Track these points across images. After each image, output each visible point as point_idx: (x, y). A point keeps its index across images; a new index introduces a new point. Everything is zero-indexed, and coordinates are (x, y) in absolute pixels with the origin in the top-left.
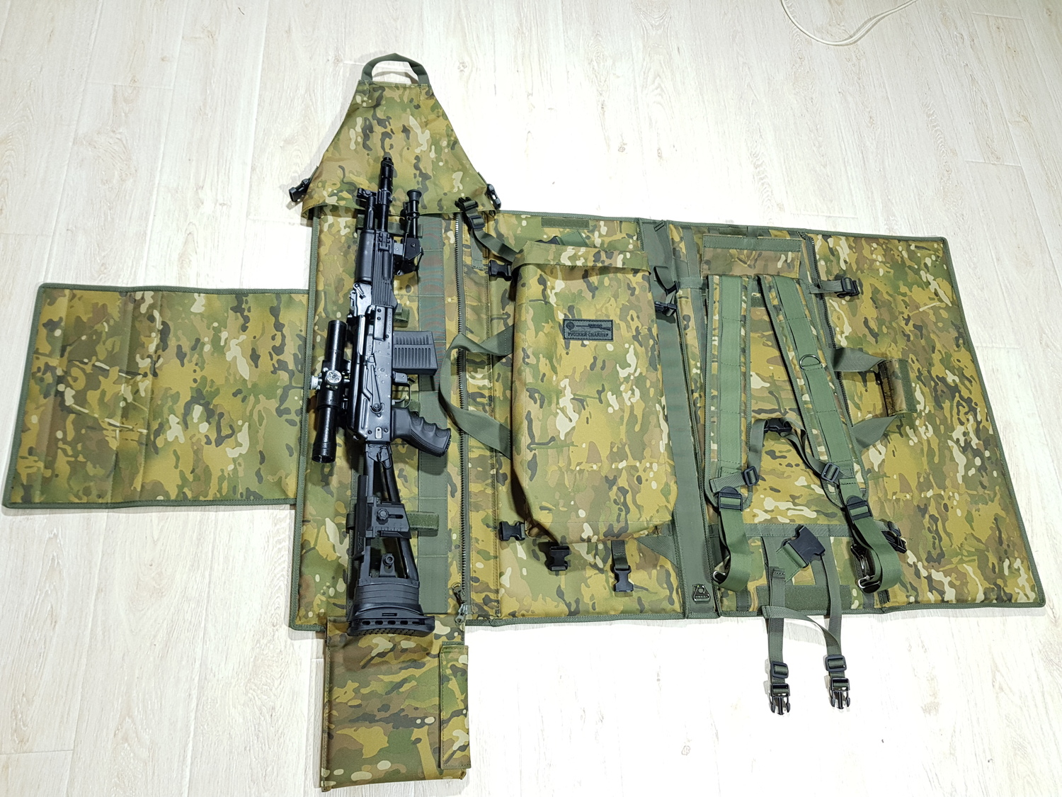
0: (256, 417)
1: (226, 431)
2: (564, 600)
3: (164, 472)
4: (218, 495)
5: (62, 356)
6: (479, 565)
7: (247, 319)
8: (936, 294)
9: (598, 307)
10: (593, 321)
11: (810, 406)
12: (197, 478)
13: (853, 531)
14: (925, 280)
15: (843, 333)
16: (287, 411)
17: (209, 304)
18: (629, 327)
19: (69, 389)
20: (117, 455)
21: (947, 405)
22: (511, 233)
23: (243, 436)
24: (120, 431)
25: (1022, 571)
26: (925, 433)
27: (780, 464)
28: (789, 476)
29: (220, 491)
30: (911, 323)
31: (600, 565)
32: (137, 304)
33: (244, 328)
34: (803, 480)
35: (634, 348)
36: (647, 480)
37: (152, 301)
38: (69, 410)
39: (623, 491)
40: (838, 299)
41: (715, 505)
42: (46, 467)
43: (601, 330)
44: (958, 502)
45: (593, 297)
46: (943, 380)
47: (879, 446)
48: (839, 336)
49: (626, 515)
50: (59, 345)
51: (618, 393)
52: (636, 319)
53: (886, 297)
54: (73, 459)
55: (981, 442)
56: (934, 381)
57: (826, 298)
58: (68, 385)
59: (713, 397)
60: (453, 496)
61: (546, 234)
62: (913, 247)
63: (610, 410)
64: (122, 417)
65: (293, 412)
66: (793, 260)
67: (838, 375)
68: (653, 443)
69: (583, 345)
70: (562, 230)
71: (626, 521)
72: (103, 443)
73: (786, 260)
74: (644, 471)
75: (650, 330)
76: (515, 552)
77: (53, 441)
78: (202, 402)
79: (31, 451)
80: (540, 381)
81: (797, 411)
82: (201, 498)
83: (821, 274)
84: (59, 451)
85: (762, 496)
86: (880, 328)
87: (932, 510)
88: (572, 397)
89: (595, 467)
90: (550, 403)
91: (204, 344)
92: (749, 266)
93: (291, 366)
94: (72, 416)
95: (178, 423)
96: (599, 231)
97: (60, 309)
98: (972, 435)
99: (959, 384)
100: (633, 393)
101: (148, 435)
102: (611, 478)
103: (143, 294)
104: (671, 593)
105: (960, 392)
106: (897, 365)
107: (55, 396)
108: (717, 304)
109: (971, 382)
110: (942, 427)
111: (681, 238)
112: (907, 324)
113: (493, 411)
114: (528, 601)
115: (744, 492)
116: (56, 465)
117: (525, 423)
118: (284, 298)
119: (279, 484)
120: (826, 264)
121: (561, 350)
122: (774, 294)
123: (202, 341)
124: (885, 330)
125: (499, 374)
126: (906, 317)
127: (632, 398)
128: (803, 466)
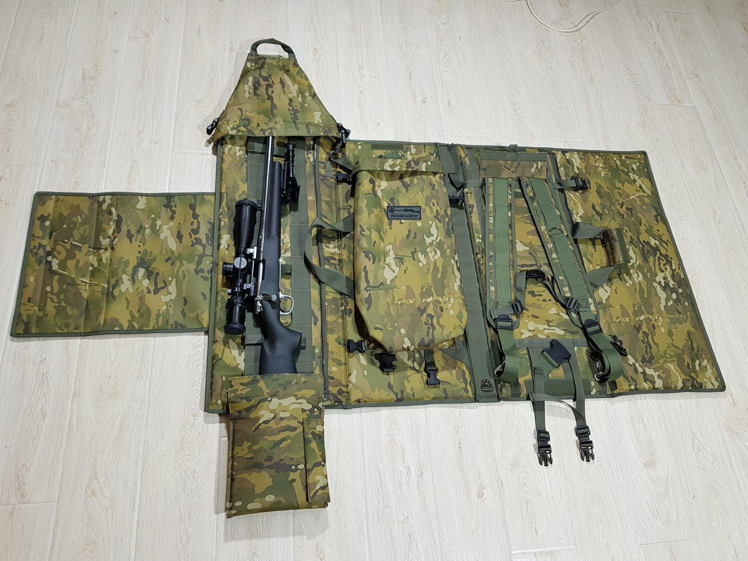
0: (181, 275)
1: (161, 285)
2: (393, 391)
3: (119, 312)
4: (156, 326)
5: (50, 238)
6: (334, 369)
7: (174, 212)
8: (641, 187)
9: (410, 198)
10: (407, 207)
11: (557, 261)
12: (141, 316)
13: (590, 343)
14: (633, 179)
15: (578, 214)
16: (202, 271)
17: (148, 203)
18: (431, 210)
19: (55, 259)
20: (87, 301)
21: (651, 259)
22: (351, 154)
23: (172, 288)
24: (89, 286)
25: (708, 367)
26: (637, 278)
27: (538, 300)
28: (544, 308)
29: (157, 323)
30: (624, 207)
31: (417, 367)
32: (100, 204)
33: (172, 218)
34: (554, 310)
35: (436, 224)
36: (447, 309)
37: (110, 202)
38: (55, 273)
39: (431, 316)
40: (574, 192)
41: (494, 327)
42: (39, 310)
43: (413, 213)
44: (661, 323)
45: (407, 192)
46: (648, 243)
47: (606, 287)
48: (575, 216)
49: (433, 331)
50: (48, 231)
51: (425, 254)
52: (436, 205)
53: (607, 190)
54: (58, 304)
55: (676, 283)
56: (642, 244)
57: (566, 192)
58: (54, 257)
59: (491, 257)
60: (315, 324)
61: (375, 154)
62: (623, 158)
63: (421, 264)
64: (91, 277)
65: (206, 272)
66: (542, 167)
67: (576, 241)
68: (450, 284)
69: (401, 223)
70: (385, 151)
71: (433, 335)
72: (78, 294)
73: (537, 167)
74: (445, 303)
75: (446, 211)
76: (359, 360)
77: (44, 293)
78: (144, 266)
79: (29, 300)
80: (372, 246)
81: (548, 265)
82: (145, 329)
83: (561, 176)
84: (49, 299)
85: (526, 321)
86: (603, 210)
87: (644, 328)
88: (395, 256)
89: (411, 301)
90: (379, 261)
91: (145, 229)
92: (512, 171)
93: (204, 241)
94: (57, 277)
95: (128, 280)
96: (410, 151)
97: (49, 207)
98: (670, 279)
99: (659, 246)
100: (436, 253)
101: (108, 288)
102: (422, 308)
103: (104, 197)
104: (466, 385)
105: (659, 251)
106: (615, 233)
107: (46, 264)
108: (491, 196)
109: (667, 244)
110: (649, 274)
111: (466, 155)
112: (621, 208)
113: (341, 268)
114: (368, 392)
115: (514, 318)
116: (46, 309)
117: (363, 274)
118: (199, 198)
119: (197, 319)
120: (565, 170)
121: (386, 226)
122: (530, 189)
123: (144, 227)
124: (607, 212)
125: (345, 245)
126: (621, 203)
127: (435, 256)
128: (553, 301)
